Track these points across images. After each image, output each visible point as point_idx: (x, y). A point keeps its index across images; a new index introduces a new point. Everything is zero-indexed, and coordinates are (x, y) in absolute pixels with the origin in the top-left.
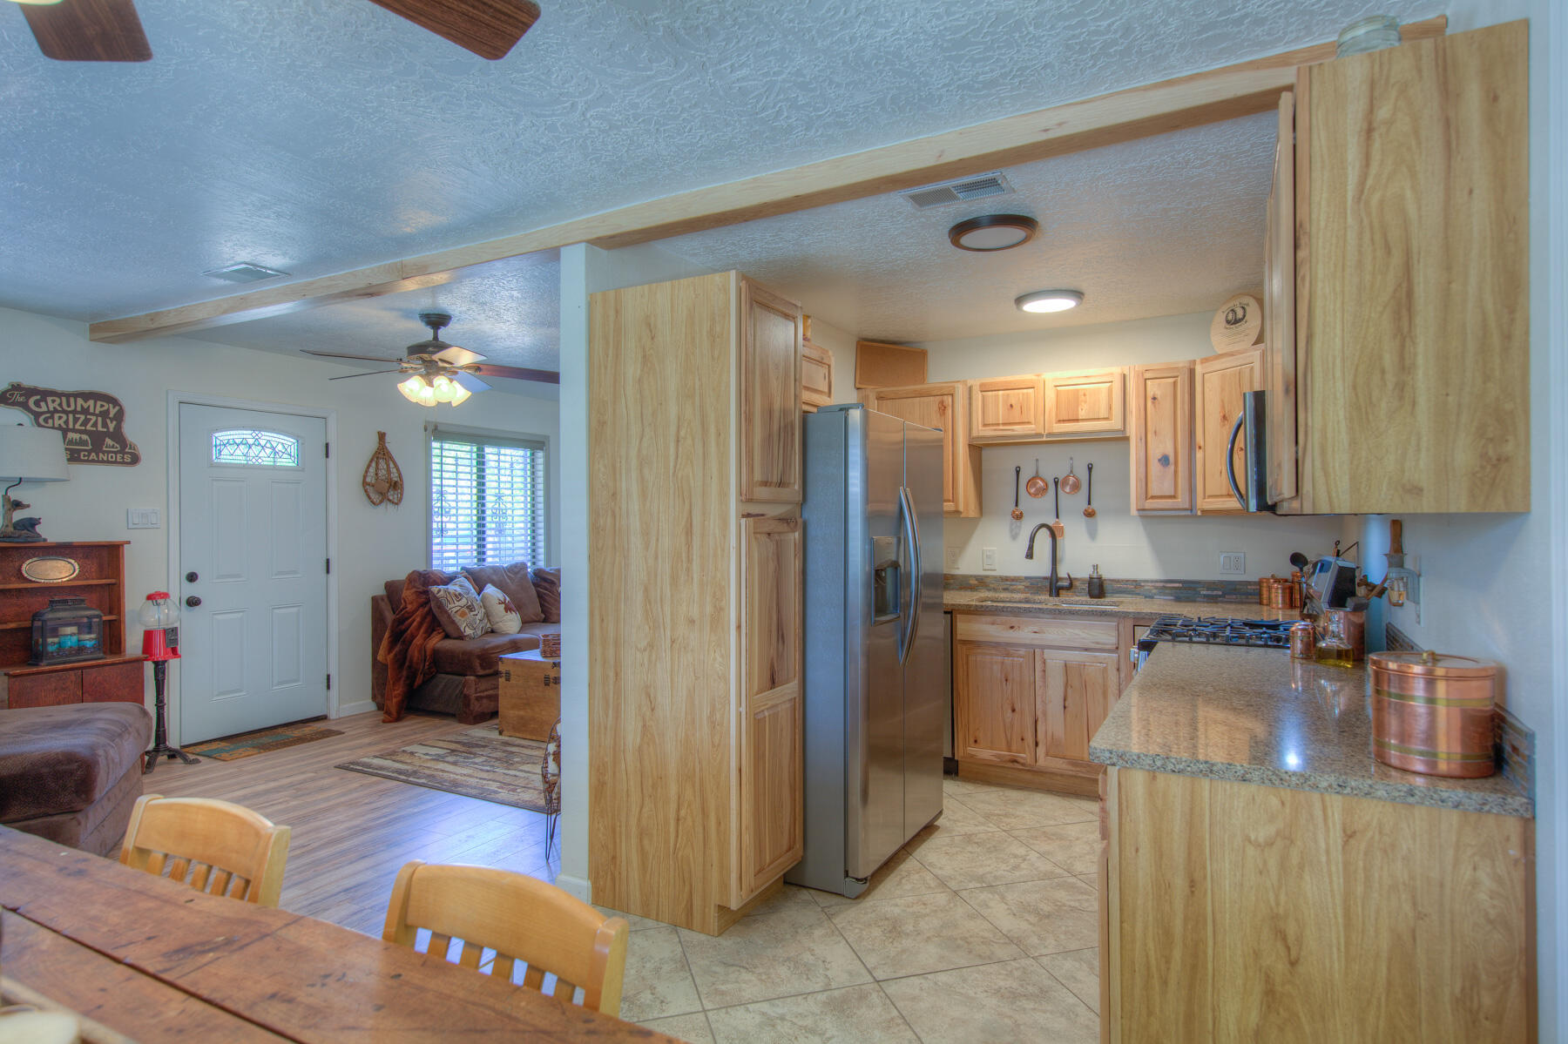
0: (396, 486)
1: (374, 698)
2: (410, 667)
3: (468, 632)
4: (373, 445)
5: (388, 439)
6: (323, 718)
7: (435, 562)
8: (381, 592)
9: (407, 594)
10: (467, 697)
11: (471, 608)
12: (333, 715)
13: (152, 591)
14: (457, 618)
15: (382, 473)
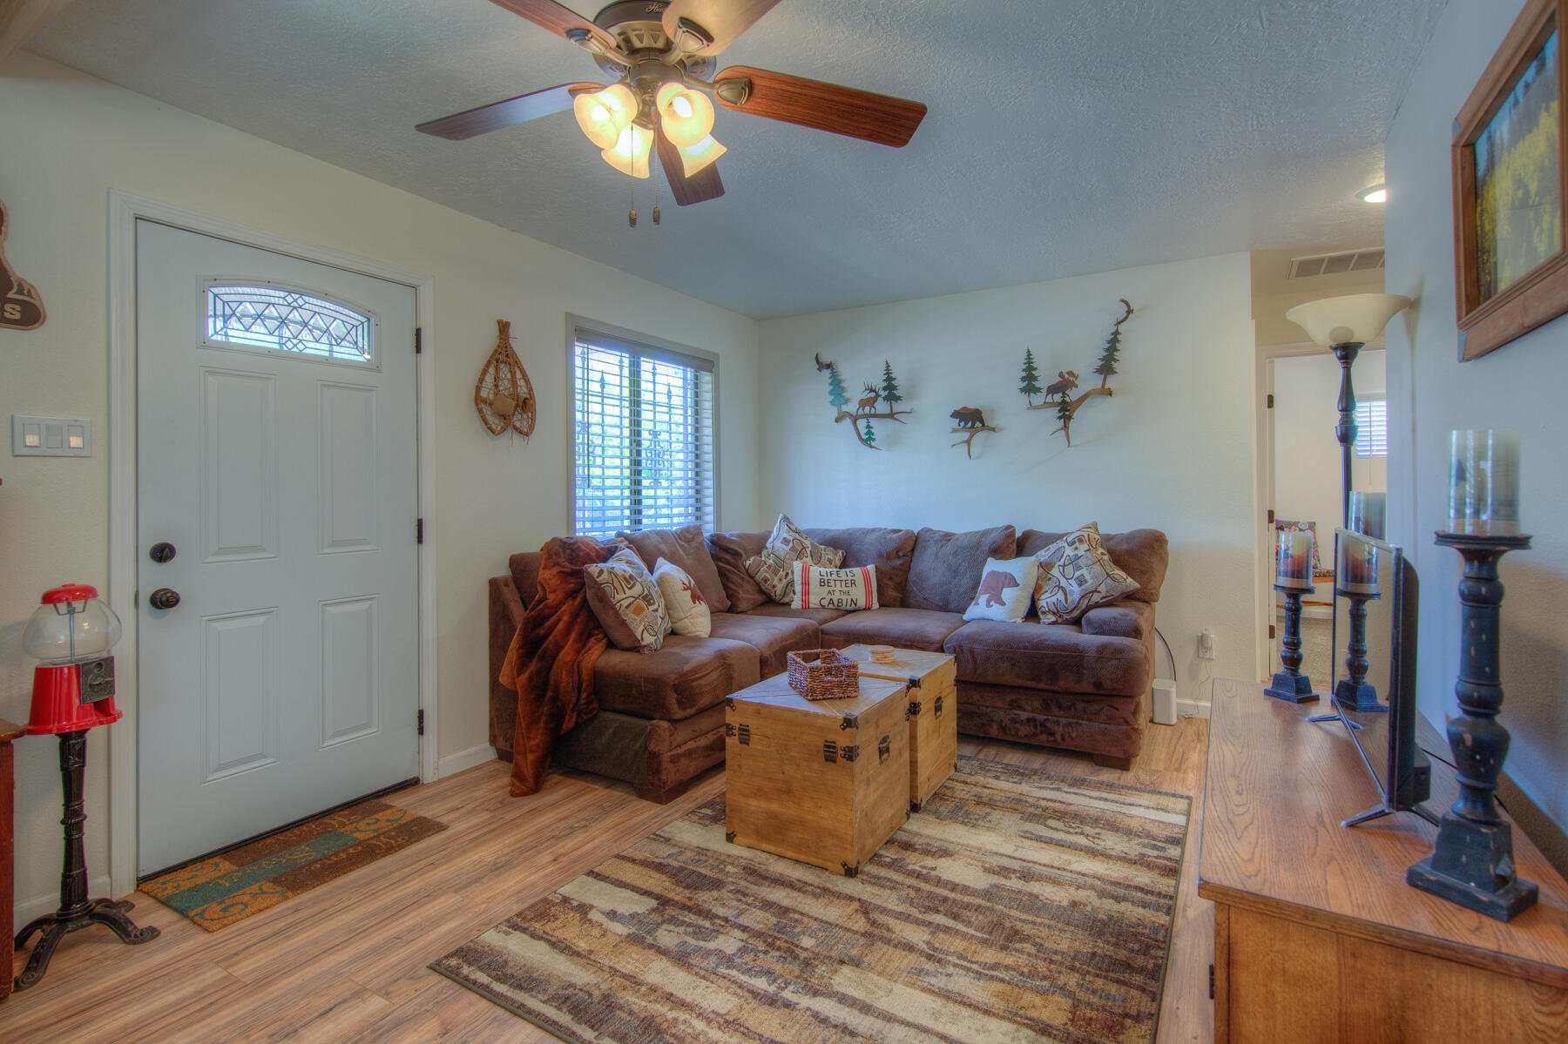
0: (526, 405)
1: (493, 740)
2: (555, 699)
3: (648, 639)
4: (490, 340)
5: (513, 332)
6: (412, 784)
7: (579, 525)
8: (503, 571)
9: (546, 575)
10: (655, 756)
11: (648, 599)
12: (428, 777)
13: (56, 584)
14: (630, 617)
15: (505, 385)
